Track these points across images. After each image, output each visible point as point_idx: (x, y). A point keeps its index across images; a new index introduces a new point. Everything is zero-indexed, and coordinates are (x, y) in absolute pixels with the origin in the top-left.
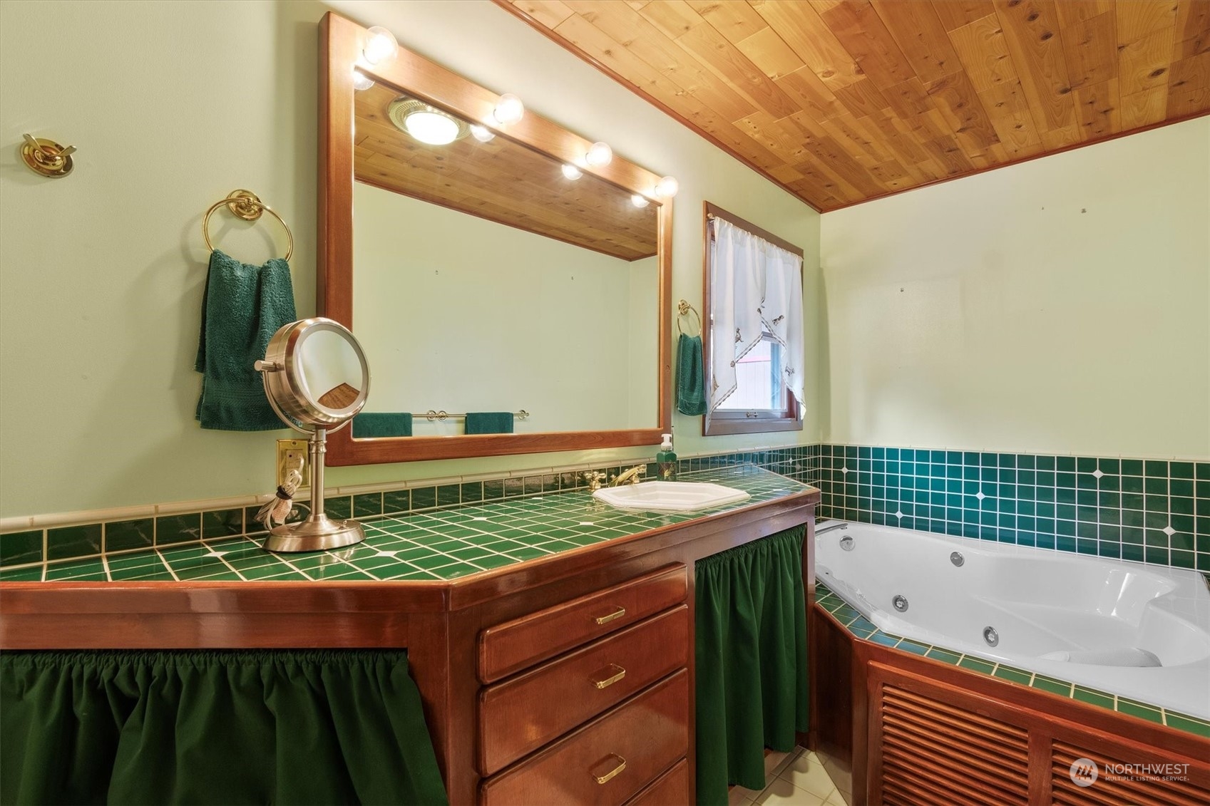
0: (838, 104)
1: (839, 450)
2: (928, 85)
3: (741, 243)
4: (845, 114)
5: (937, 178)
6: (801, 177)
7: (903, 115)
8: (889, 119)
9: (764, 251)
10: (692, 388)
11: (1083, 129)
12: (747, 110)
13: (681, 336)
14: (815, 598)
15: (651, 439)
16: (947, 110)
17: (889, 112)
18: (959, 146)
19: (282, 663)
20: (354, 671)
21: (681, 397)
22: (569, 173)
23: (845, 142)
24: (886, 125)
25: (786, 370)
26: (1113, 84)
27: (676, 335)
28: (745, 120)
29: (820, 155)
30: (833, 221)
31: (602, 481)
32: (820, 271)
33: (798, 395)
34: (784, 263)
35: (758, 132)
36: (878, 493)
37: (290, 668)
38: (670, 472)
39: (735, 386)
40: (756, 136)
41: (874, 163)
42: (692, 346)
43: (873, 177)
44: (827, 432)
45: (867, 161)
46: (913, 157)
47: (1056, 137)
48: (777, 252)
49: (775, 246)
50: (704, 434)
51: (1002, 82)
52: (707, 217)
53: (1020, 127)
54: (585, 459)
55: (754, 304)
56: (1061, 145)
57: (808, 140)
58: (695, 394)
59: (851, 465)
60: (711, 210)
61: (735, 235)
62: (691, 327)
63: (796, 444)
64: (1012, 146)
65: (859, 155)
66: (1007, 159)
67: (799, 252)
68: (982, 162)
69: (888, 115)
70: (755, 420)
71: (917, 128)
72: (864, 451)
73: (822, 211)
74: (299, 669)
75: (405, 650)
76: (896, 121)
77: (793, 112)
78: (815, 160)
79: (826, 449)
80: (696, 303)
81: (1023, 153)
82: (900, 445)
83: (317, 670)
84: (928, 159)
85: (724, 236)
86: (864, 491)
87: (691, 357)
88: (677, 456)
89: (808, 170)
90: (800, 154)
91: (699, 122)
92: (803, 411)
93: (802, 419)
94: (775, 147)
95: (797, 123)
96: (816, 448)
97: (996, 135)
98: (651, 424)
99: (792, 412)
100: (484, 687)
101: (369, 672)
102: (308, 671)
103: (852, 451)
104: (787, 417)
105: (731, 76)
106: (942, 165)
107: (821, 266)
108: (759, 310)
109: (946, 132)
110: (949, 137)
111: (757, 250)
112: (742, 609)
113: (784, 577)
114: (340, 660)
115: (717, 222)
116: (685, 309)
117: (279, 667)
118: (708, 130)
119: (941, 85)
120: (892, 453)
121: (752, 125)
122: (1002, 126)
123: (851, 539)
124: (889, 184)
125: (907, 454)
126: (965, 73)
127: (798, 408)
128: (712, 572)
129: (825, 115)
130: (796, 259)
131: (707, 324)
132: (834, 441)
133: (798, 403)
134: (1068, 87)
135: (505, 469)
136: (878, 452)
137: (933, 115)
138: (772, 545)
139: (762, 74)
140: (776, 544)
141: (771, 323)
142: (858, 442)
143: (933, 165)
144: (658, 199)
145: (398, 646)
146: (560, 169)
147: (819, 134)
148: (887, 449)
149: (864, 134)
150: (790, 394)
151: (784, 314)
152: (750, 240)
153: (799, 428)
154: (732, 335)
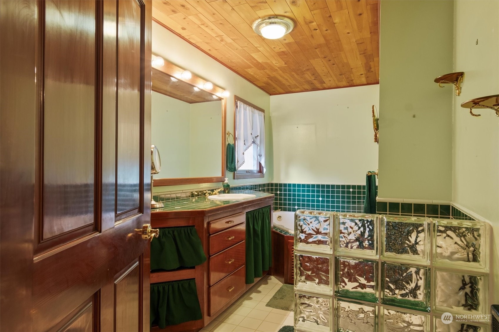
0: (279, 70)
1: (276, 185)
2: (304, 69)
3: (245, 109)
4: (280, 72)
5: (308, 90)
6: (265, 85)
7: (298, 74)
8: (294, 75)
9: (252, 112)
10: (232, 163)
11: (347, 83)
12: (250, 67)
13: (228, 144)
14: (273, 229)
15: (220, 180)
16: (310, 75)
17: (293, 73)
18: (314, 83)
19: (165, 231)
20: (183, 232)
21: (229, 165)
22: (196, 89)
23: (280, 78)
24: (292, 76)
25: (259, 155)
26: (352, 75)
27: (227, 143)
28: (249, 70)
29: (272, 81)
30: (274, 99)
31: (209, 193)
32: (270, 117)
33: (263, 164)
34: (259, 115)
35: (253, 73)
36: (290, 200)
37: (167, 232)
38: (228, 191)
39: (244, 162)
40: (252, 74)
41: (289, 84)
42: (232, 148)
43: (288, 88)
44: (272, 179)
45: (287, 84)
46: (301, 84)
47: (340, 84)
48: (257, 112)
49: (256, 110)
50: (234, 179)
51: (324, 71)
52: (235, 101)
53: (330, 81)
54: (201, 187)
55: (249, 132)
56: (342, 86)
57: (268, 76)
58: (233, 164)
59: (281, 190)
60: (237, 98)
61: (244, 106)
62: (230, 141)
63: (262, 183)
64: (329, 85)
65: (284, 82)
66: (328, 87)
67: (262, 111)
68: (321, 87)
69: (293, 74)
70: (249, 174)
71: (301, 78)
72: (285, 185)
73: (270, 95)
74: (169, 233)
75: (194, 226)
76: (295, 75)
77: (265, 70)
78: (270, 81)
79: (272, 185)
80: (232, 132)
81: (332, 86)
82: (297, 182)
83: (173, 232)
84: (305, 85)
85: (240, 107)
86: (285, 200)
87: (232, 151)
88: (230, 186)
89: (267, 84)
90: (265, 79)
91: (234, 68)
92: (265, 170)
93: (264, 173)
94: (257, 77)
95: (266, 72)
96: (268, 185)
97: (324, 82)
98: (220, 175)
99: (261, 171)
100: (210, 235)
101: (186, 232)
102: (171, 232)
103: (281, 185)
104: (259, 173)
105: (247, 60)
106: (309, 86)
107: (270, 115)
108: (251, 134)
109: (310, 79)
110: (311, 81)
111: (250, 111)
112: (256, 227)
113: (266, 220)
114: (179, 229)
115: (239, 102)
116: (229, 134)
117: (164, 232)
118: (236, 70)
119: (308, 70)
120: (294, 185)
121: (251, 71)
122: (326, 80)
123: (281, 217)
124: (294, 90)
125: (299, 185)
126: (314, 68)
127: (263, 169)
128: (249, 216)
129: (274, 71)
130: (263, 114)
131: (235, 139)
132: (275, 181)
133: (263, 167)
134: (341, 74)
135: (181, 190)
136: (290, 185)
137: (306, 76)
138: (263, 210)
139: (257, 60)
140: (264, 210)
141: (255, 138)
142: (283, 182)
143: (306, 87)
144: (222, 97)
145: (193, 225)
146: (193, 88)
147: (272, 75)
148: (293, 184)
149: (286, 77)
150: (260, 164)
151: (259, 135)
152: (248, 108)
153: (263, 177)
154: (243, 143)
